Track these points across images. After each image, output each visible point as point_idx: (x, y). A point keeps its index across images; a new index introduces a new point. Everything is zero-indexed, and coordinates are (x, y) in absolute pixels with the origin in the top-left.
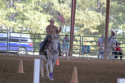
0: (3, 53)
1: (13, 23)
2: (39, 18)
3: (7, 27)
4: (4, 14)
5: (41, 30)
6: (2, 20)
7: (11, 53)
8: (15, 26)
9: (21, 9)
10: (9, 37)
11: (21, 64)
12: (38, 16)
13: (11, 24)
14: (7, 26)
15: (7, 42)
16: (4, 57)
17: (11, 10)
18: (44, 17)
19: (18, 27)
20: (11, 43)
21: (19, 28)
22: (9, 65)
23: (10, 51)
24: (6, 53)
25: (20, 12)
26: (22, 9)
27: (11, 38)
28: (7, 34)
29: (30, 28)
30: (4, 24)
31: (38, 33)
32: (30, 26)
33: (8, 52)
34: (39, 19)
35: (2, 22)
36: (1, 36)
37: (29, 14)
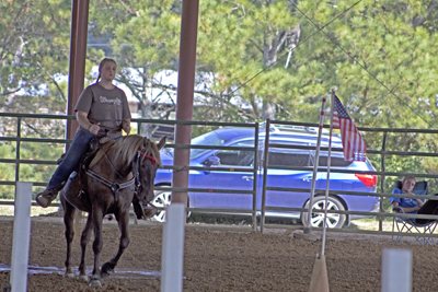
0: (234, 220)
1: (282, 76)
2: (406, 51)
3: (251, 95)
4: (240, 35)
5: (418, 111)
6: (230, 66)
7: (270, 220)
8: (290, 93)
9: (320, 8)
10: (262, 147)
11: (320, 273)
12: (400, 43)
13: (275, 82)
14: (253, 91)
15: (254, 171)
16: (241, 240)
17: (271, 17)
18: (431, 46)
19: (309, 95)
20: (270, 172)
21: (312, 101)
22: (260, 281)
23: (267, 214)
24: (248, 220)
25: (317, 26)
26: (328, 12)
27: (270, 150)
28: (253, 130)
29: (364, 101)
30: (241, 86)
31: (400, 127)
32: (365, 93)
33: (259, 218)
34: (407, 56)
35: (229, 75)
36: (226, 142)
37: (358, 33)
